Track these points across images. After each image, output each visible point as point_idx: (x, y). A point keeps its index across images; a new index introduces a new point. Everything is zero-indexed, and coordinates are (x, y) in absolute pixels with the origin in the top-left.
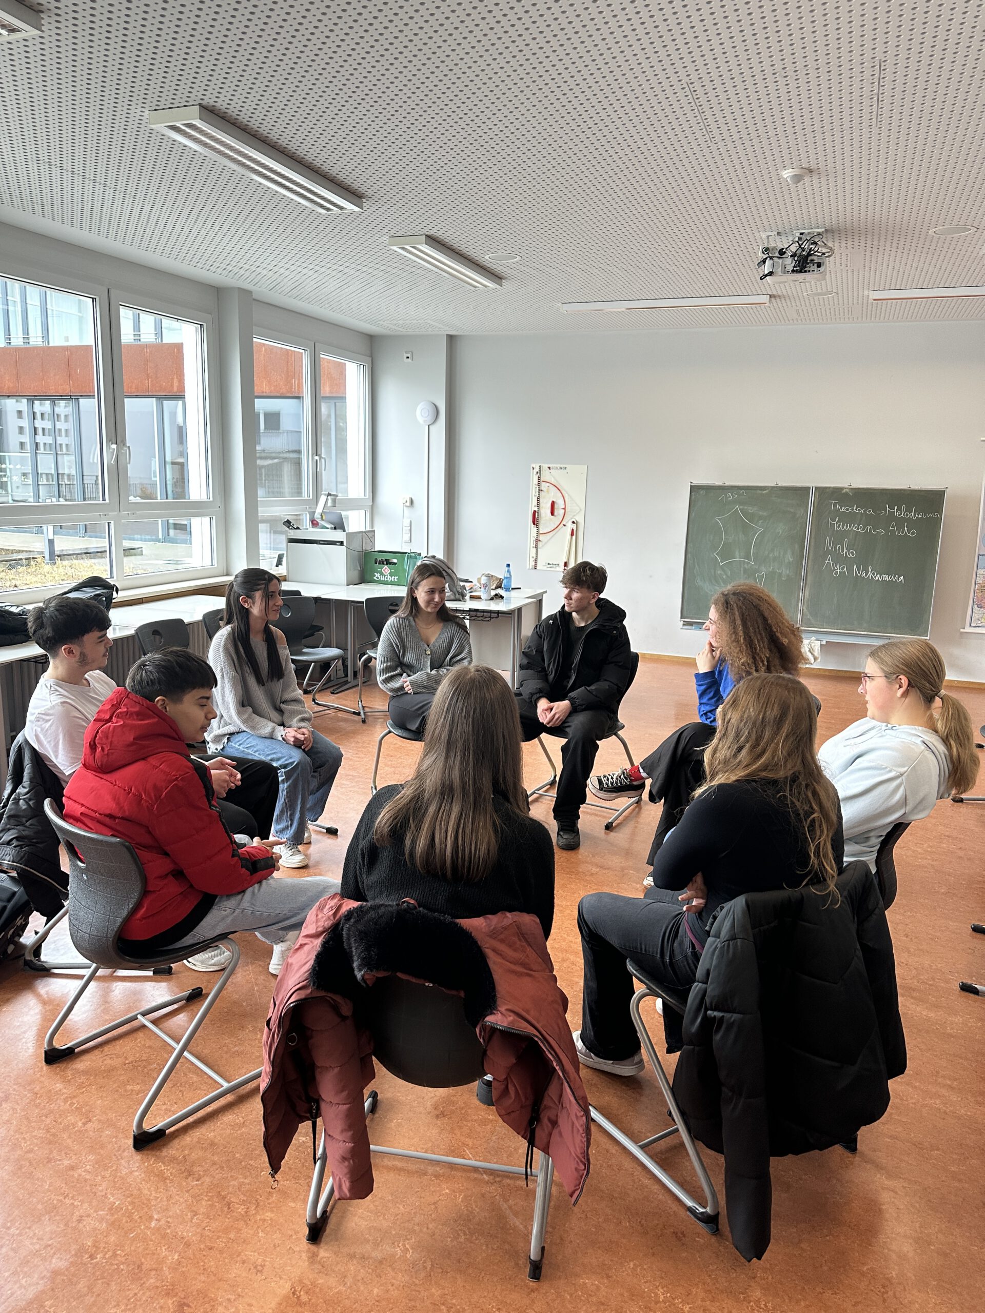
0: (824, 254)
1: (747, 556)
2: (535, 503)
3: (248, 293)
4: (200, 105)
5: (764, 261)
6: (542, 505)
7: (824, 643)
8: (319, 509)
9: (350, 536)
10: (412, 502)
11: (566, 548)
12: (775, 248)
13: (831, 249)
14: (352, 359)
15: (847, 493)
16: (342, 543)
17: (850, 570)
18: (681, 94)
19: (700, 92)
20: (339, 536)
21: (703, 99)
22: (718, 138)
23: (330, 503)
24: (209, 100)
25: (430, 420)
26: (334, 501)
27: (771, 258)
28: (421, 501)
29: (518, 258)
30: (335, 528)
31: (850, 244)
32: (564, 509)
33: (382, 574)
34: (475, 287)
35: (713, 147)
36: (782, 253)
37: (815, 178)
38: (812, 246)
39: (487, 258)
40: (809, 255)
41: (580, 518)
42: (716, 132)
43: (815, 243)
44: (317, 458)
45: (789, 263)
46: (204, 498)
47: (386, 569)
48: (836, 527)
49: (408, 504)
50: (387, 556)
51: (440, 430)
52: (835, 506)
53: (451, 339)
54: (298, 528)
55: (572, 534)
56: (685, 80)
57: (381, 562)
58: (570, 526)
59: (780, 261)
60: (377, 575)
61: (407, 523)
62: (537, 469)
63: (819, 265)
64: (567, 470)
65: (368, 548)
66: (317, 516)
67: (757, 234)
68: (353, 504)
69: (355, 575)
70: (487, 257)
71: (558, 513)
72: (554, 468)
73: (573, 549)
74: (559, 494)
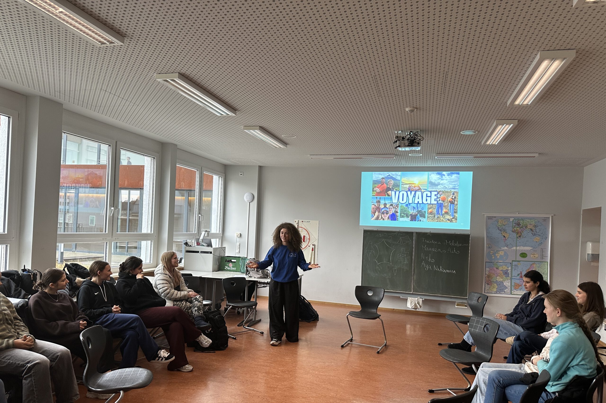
0: (420, 139)
1: (389, 261)
3: (176, 145)
4: (179, 73)
5: (396, 141)
7: (424, 299)
8: (201, 238)
9: (215, 249)
10: (241, 235)
11: (310, 256)
12: (400, 137)
13: (423, 137)
14: (216, 174)
15: (429, 235)
16: (211, 253)
17: (432, 267)
18: (371, 79)
19: (378, 79)
20: (209, 249)
21: (379, 82)
22: (383, 95)
23: (206, 235)
24: (183, 71)
25: (250, 200)
26: (208, 234)
27: (399, 140)
28: (245, 235)
29: (296, 137)
30: (208, 246)
31: (429, 136)
32: (309, 239)
33: (228, 267)
34: (276, 147)
35: (380, 98)
36: (403, 138)
37: (418, 112)
38: (416, 136)
40: (414, 139)
41: (316, 243)
42: (382, 93)
43: (416, 135)
44: (200, 215)
45: (407, 142)
46: (149, 232)
47: (231, 265)
48: (425, 249)
49: (239, 236)
50: (230, 259)
51: (255, 204)
52: (424, 240)
53: (260, 167)
54: (191, 246)
55: (312, 250)
56: (373, 74)
57: (229, 261)
58: (312, 246)
59: (403, 142)
60: (226, 267)
61: (238, 244)
62: (297, 222)
63: (418, 144)
64: (310, 223)
65: (222, 255)
66: (200, 240)
67: (393, 131)
68: (215, 236)
69: (216, 267)
70: (283, 136)
71: (306, 241)
72: (305, 222)
73: (313, 257)
74: (306, 232)
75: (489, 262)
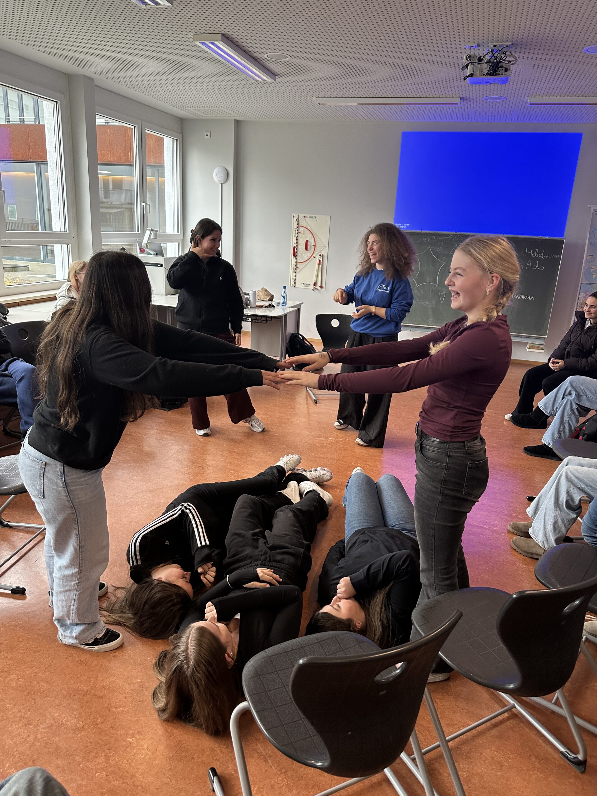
0: (510, 61)
1: (435, 282)
2: (295, 241)
3: (91, 80)
5: (467, 66)
6: (299, 242)
8: (145, 240)
9: (168, 260)
11: (315, 273)
12: (475, 56)
13: (515, 58)
14: (168, 134)
16: (161, 265)
20: (159, 260)
23: (152, 237)
25: (223, 179)
26: (156, 235)
27: (472, 63)
29: (289, 57)
30: (157, 254)
31: (526, 57)
32: (315, 246)
34: (257, 81)
36: (480, 59)
38: (502, 56)
39: (266, 57)
40: (500, 62)
41: (325, 253)
43: (504, 53)
44: (144, 204)
45: (485, 68)
46: (63, 230)
51: (229, 187)
53: (237, 122)
55: (319, 264)
58: (318, 258)
59: (479, 66)
62: (296, 217)
63: (506, 70)
64: (317, 219)
66: (143, 245)
68: (170, 238)
71: (310, 249)
72: (308, 217)
73: (320, 274)
74: (311, 235)
75: (587, 284)
